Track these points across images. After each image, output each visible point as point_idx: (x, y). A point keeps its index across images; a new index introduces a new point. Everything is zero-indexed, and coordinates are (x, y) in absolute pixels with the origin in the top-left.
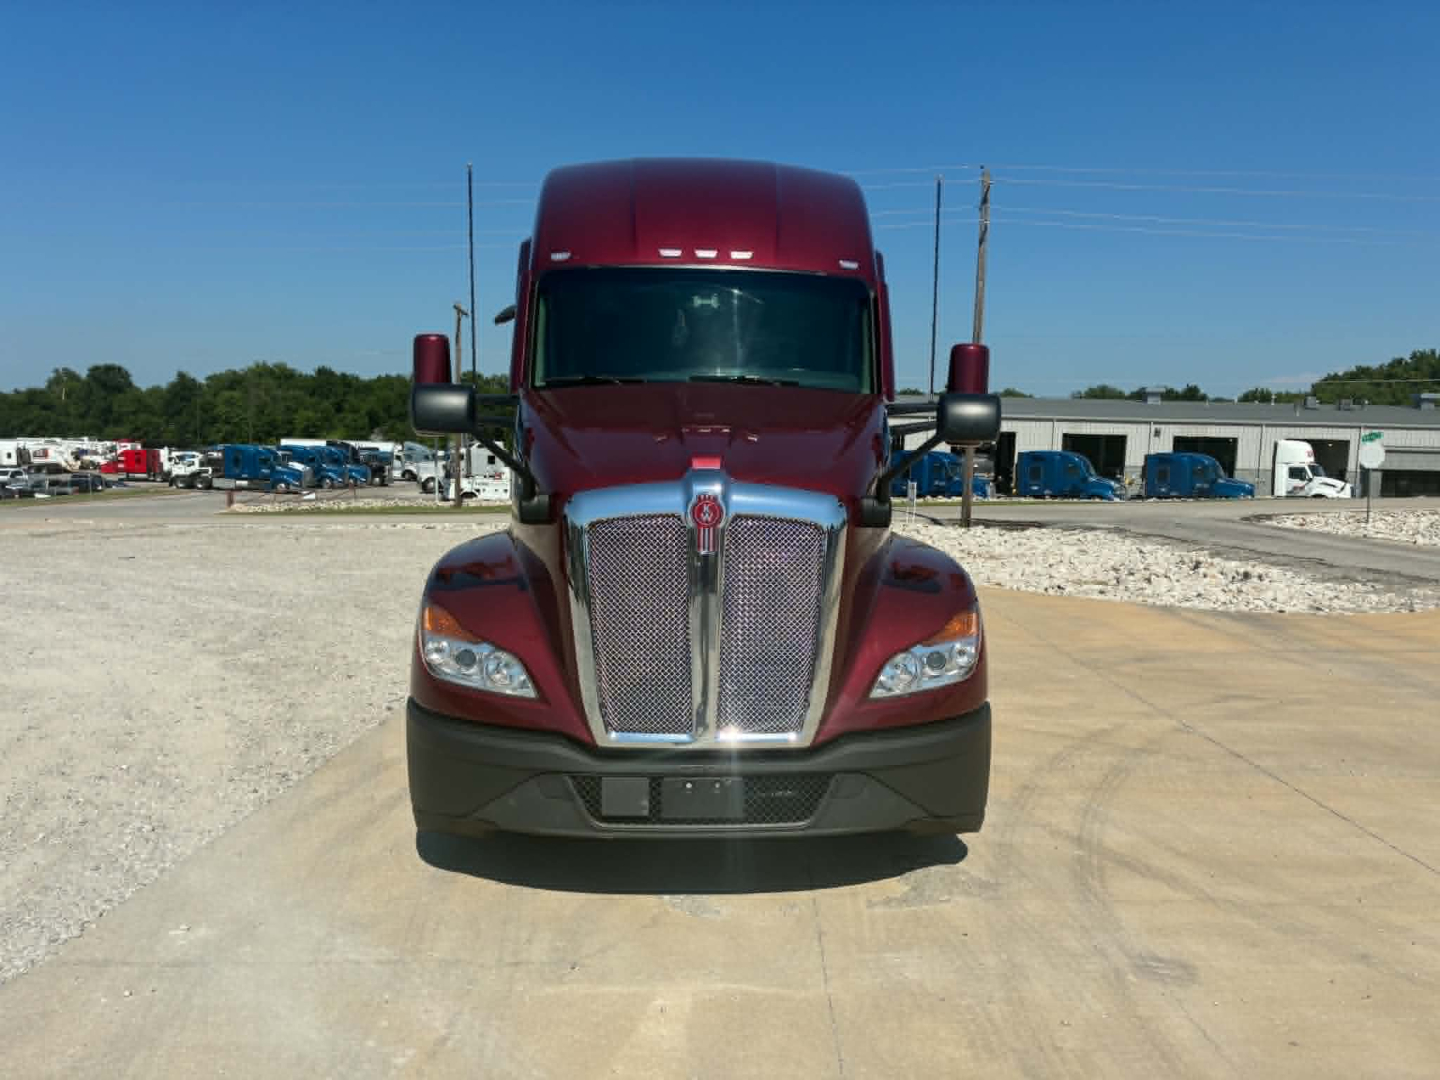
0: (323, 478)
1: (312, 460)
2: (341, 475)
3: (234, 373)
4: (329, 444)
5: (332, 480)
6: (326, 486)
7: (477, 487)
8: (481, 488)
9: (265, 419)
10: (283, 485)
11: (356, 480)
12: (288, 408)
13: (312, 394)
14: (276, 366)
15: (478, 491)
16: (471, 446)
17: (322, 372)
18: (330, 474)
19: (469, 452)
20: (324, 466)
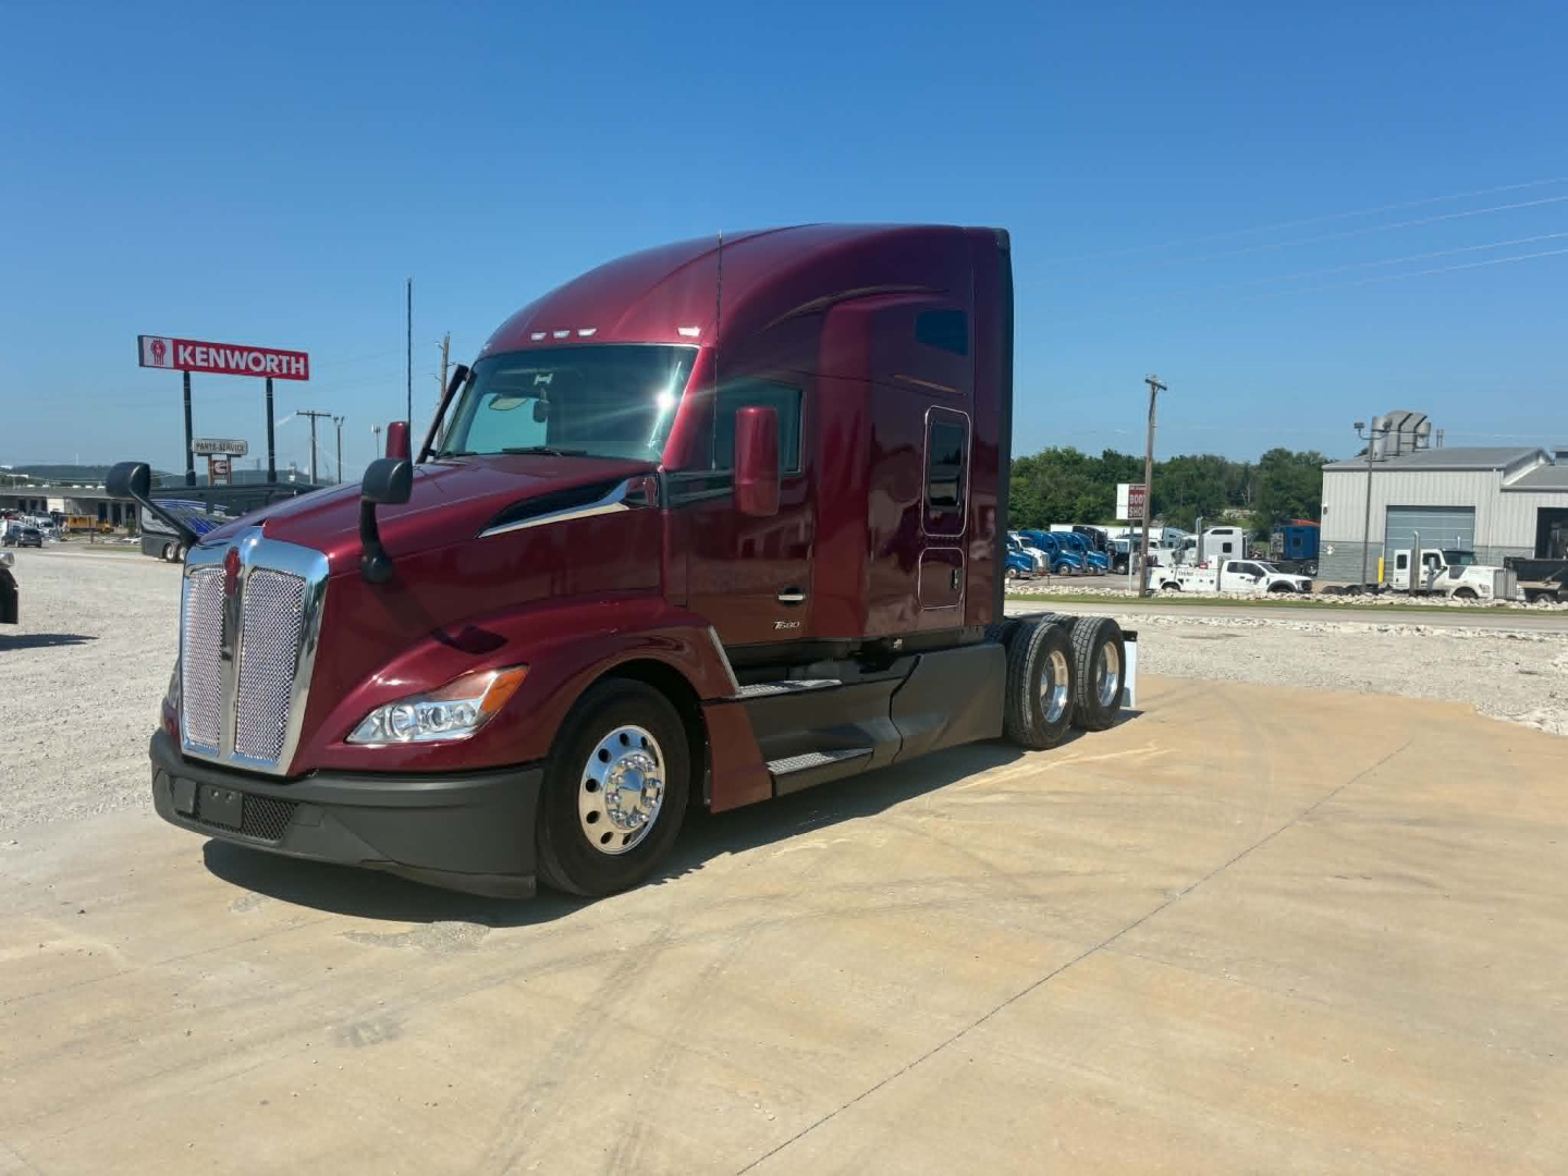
0: (1061, 564)
1: (1052, 546)
2: (1079, 562)
3: (1027, 459)
4: (1075, 529)
5: (1070, 566)
6: (1063, 573)
7: (1181, 577)
8: (1185, 578)
9: (1047, 505)
10: (1014, 571)
11: (1095, 566)
12: (1070, 494)
13: (1096, 480)
14: (1067, 451)
15: (1181, 581)
16: (1205, 531)
17: (1109, 455)
18: (1095, 561)
19: (1201, 540)
20: (1064, 552)
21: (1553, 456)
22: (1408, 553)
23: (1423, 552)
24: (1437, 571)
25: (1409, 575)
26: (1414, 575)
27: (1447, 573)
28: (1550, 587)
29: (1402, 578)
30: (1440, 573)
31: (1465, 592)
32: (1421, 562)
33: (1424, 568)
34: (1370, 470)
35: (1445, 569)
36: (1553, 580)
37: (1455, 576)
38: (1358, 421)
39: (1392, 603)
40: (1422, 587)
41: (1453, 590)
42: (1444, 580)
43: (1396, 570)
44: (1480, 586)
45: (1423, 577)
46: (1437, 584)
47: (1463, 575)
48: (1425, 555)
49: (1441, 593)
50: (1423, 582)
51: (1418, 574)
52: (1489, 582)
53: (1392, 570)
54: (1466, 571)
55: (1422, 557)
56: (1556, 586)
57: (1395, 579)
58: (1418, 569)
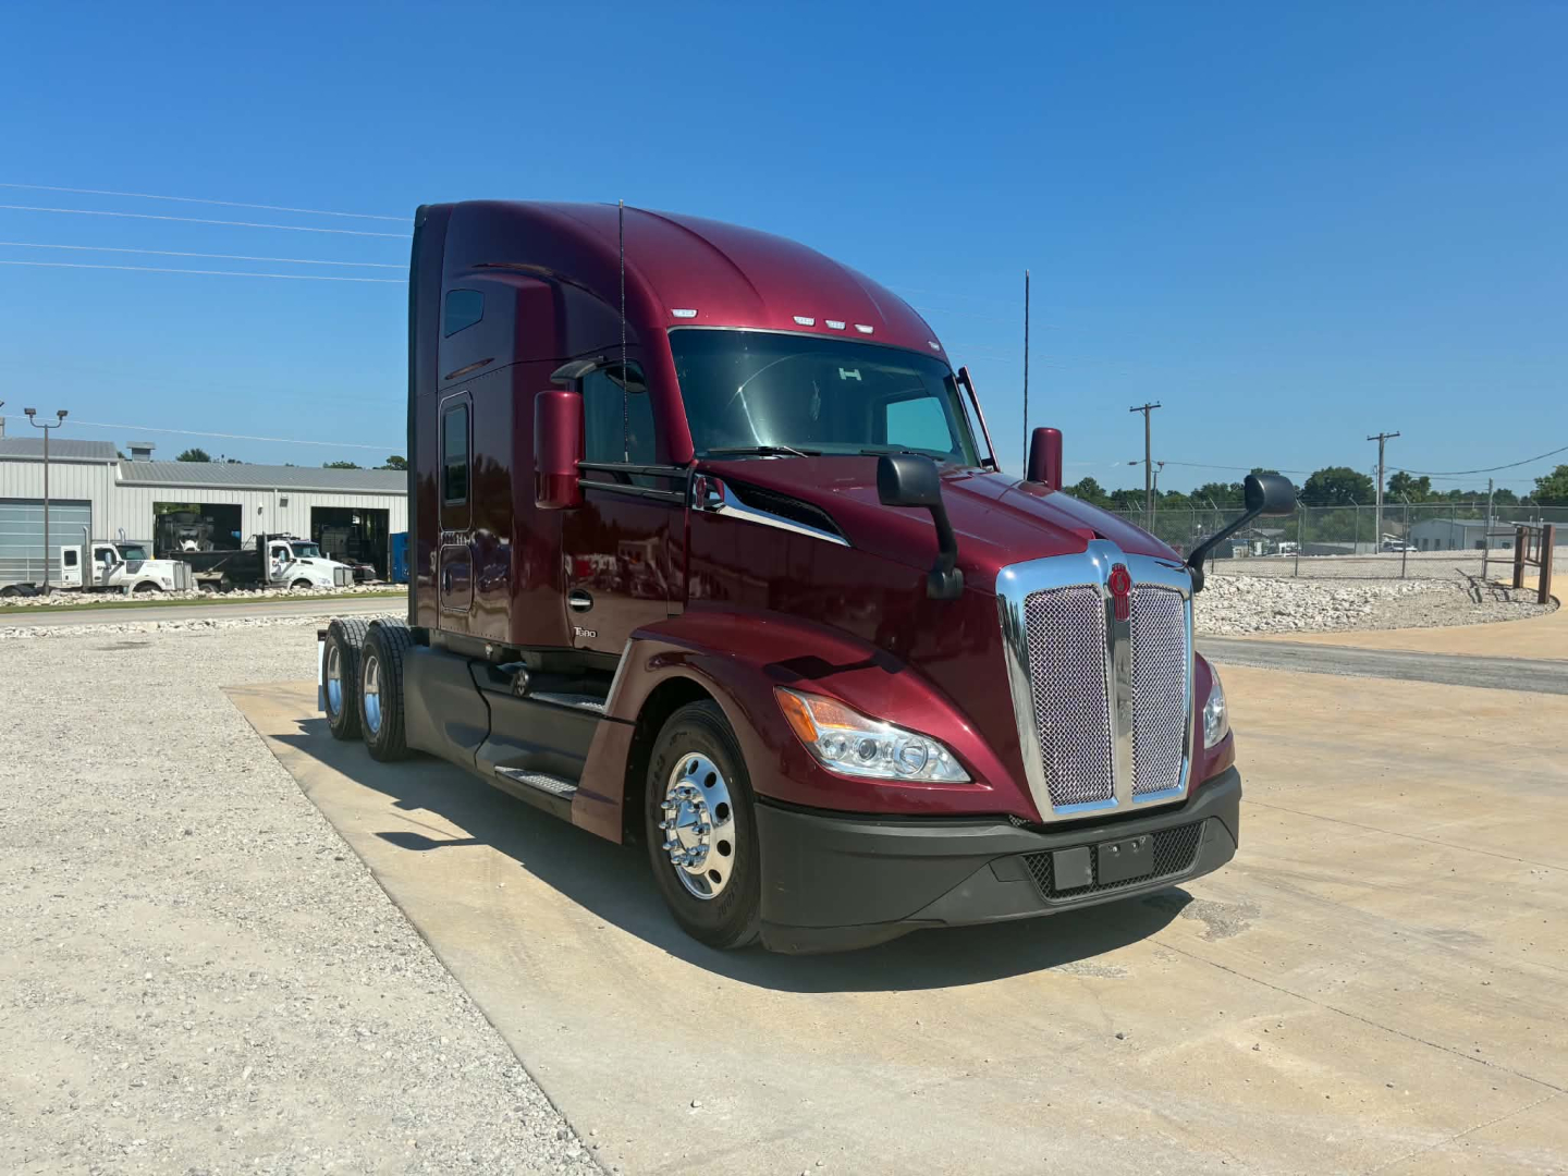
21: (128, 454)
22: (78, 549)
23: (95, 546)
24: (113, 567)
25: (80, 571)
26: (87, 573)
27: (124, 568)
28: (212, 577)
29: (74, 575)
30: (115, 570)
31: (146, 585)
32: (94, 558)
33: (96, 564)
34: (46, 461)
35: (122, 563)
36: (214, 570)
37: (133, 570)
38: (29, 407)
39: (97, 602)
40: (96, 583)
41: (133, 586)
42: (121, 575)
43: (64, 567)
44: (163, 579)
45: (97, 573)
46: (114, 579)
47: (142, 569)
48: (97, 550)
49: (119, 589)
50: (97, 578)
51: (91, 570)
52: (170, 575)
53: (58, 567)
54: (144, 565)
55: (93, 553)
56: (218, 576)
57: (63, 576)
58: (91, 565)
